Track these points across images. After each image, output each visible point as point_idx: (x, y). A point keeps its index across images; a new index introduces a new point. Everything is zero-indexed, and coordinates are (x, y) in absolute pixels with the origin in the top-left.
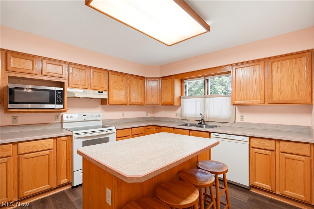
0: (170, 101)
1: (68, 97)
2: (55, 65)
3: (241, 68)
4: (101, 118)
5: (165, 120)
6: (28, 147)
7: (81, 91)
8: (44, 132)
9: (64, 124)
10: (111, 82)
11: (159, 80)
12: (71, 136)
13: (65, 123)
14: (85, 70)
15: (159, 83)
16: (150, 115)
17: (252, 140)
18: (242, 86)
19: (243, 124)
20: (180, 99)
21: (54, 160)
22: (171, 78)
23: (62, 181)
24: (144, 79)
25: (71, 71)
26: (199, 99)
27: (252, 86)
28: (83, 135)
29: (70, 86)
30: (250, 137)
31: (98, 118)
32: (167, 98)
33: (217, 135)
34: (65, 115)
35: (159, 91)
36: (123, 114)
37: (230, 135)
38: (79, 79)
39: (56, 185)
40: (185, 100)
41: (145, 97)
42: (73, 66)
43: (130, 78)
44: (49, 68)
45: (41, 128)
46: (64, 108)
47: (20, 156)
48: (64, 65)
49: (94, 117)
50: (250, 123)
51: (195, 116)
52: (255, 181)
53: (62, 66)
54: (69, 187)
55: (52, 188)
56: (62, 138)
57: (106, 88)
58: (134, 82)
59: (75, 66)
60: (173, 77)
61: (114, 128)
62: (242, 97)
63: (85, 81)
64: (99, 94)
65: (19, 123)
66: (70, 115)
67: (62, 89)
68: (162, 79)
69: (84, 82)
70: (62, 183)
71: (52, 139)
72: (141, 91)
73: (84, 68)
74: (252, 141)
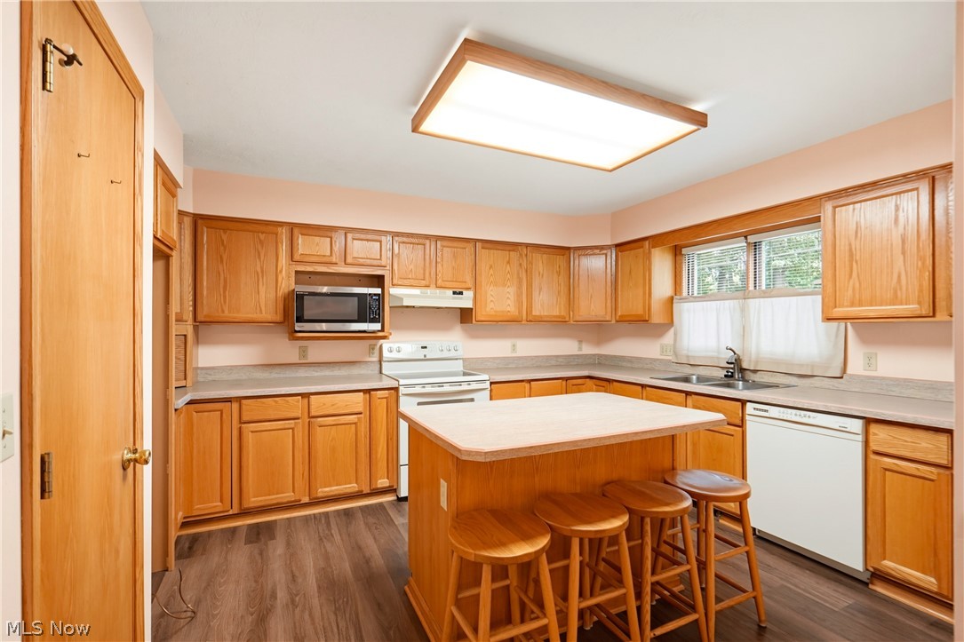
0: (640, 312)
1: (390, 307)
2: (368, 240)
3: (851, 206)
4: (459, 354)
5: (629, 365)
6: (324, 404)
7: (416, 291)
8: (349, 379)
9: (383, 364)
10: (483, 266)
11: (609, 254)
12: (396, 389)
13: (387, 363)
14: (424, 245)
15: (609, 261)
16: (588, 350)
17: (874, 428)
18: (856, 262)
19: (872, 383)
20: (672, 303)
21: (365, 436)
22: (642, 247)
23: (380, 481)
24: (567, 252)
25: (396, 251)
26: (727, 302)
27: (892, 261)
28: (418, 390)
29: (395, 282)
30: (868, 421)
31: (452, 354)
32: (630, 303)
33: (763, 410)
34: (386, 345)
35: (609, 284)
36: (514, 346)
37: (803, 413)
38: (412, 267)
39: (368, 488)
40: (686, 306)
41: (571, 301)
42: (401, 239)
43: (530, 254)
44: (358, 248)
45: (343, 372)
46: (383, 330)
47: (312, 420)
48: (383, 238)
49: (445, 351)
50: (897, 379)
51: (715, 354)
52: (884, 559)
53: (381, 242)
54: (390, 498)
55: (362, 491)
56: (379, 392)
57: (470, 284)
58: (541, 262)
59: (405, 239)
60: (647, 242)
61: (485, 377)
62: (857, 296)
63: (424, 270)
64: (454, 298)
65: (310, 360)
66: (395, 346)
67: (379, 291)
68: (618, 248)
69: (422, 271)
70: (379, 486)
71: (362, 393)
72: (560, 285)
73: (421, 241)
74: (875, 434)
